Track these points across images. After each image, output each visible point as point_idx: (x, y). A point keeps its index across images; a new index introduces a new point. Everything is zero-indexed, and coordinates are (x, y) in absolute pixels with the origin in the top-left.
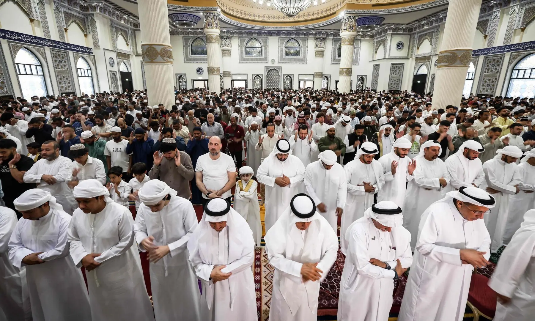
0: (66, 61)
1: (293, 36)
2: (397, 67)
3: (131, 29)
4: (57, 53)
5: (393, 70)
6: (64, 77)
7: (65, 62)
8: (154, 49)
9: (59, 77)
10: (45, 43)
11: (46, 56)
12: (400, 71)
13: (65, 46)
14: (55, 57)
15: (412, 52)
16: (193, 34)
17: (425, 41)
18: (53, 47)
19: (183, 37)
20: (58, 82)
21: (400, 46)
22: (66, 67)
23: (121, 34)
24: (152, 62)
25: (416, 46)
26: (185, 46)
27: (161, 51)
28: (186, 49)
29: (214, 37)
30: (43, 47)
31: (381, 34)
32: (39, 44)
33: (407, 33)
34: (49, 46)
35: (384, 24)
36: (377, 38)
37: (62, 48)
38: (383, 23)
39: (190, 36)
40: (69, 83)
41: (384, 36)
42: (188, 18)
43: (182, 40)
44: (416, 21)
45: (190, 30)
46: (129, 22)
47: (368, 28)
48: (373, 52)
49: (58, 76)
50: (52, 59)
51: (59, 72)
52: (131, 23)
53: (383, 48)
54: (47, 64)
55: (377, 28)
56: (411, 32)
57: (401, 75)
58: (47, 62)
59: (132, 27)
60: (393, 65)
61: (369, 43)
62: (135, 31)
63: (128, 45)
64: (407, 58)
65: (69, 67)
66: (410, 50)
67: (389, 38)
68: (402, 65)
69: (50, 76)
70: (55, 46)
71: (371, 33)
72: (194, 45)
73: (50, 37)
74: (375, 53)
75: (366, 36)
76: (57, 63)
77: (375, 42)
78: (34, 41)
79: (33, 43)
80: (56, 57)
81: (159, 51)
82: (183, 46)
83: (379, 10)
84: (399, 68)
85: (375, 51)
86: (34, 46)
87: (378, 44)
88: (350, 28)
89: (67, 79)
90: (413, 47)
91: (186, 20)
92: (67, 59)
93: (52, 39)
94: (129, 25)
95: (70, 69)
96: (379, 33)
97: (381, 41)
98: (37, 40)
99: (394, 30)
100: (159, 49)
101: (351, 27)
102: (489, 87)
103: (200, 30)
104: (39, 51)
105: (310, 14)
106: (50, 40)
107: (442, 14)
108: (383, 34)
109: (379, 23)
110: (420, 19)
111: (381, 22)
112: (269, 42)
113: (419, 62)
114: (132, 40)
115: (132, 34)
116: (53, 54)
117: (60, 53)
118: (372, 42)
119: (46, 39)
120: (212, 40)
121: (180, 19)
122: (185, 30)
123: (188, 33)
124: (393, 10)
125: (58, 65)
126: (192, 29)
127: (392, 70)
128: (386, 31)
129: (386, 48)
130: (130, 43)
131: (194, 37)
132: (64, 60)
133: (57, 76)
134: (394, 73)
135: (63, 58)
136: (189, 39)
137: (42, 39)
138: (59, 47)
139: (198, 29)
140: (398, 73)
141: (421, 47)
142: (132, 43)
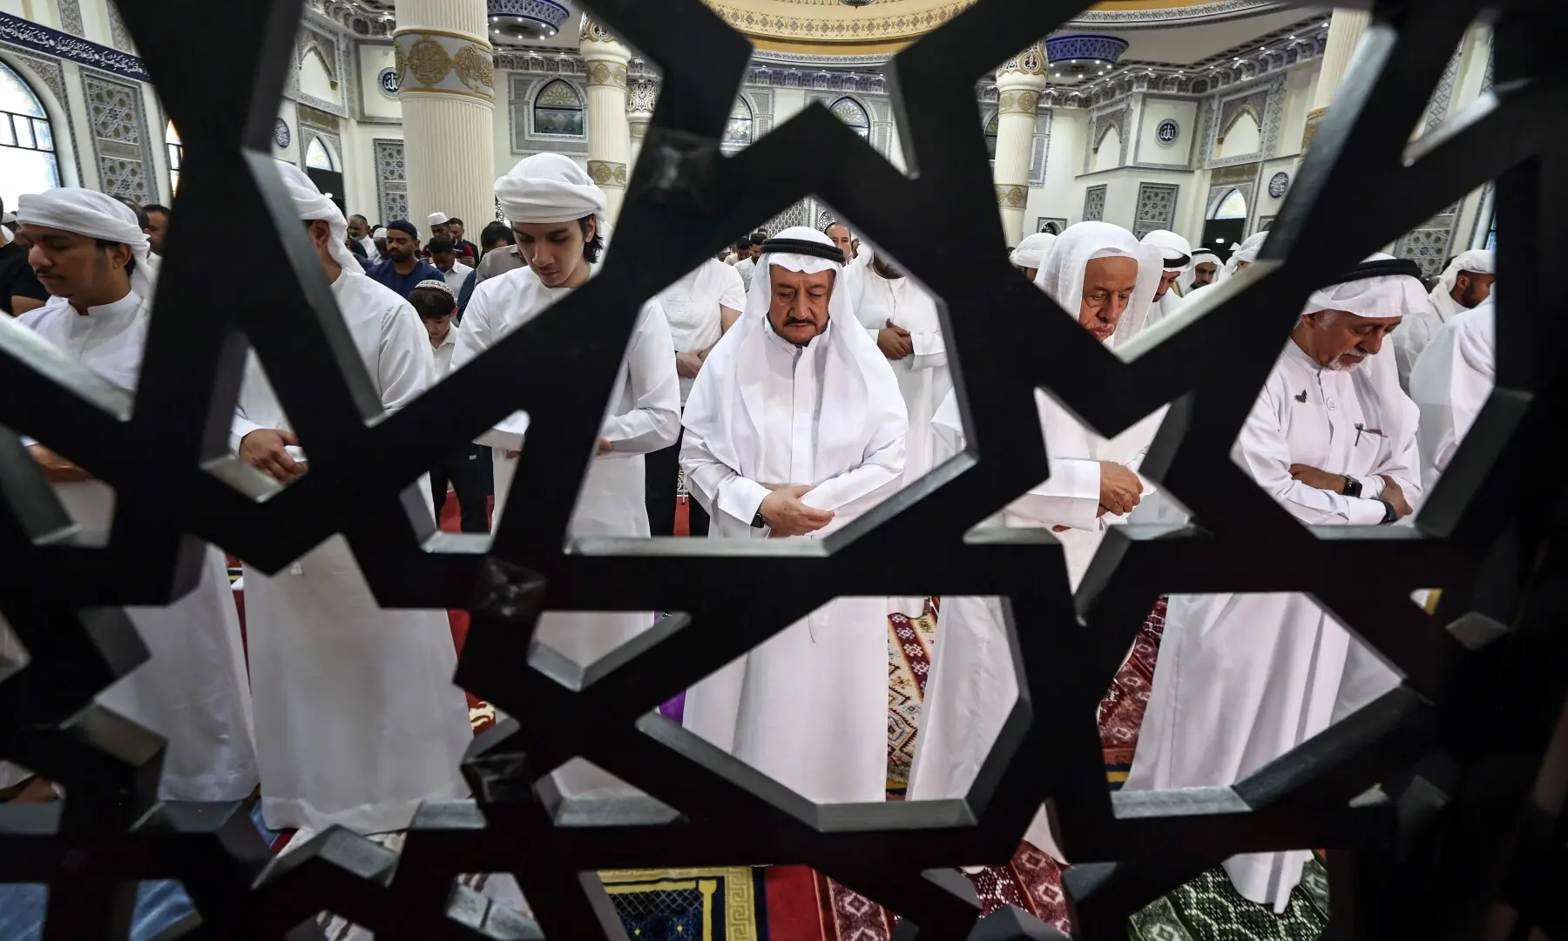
0: (133, 113)
1: (850, 90)
2: (1156, 195)
3: (345, 35)
4: (103, 84)
5: (1145, 205)
6: (122, 165)
7: (128, 116)
8: (439, 50)
9: (108, 164)
10: (65, 49)
11: (65, 90)
12: (1165, 206)
13: (130, 67)
14: (96, 100)
15: (1202, 153)
16: (542, 68)
17: (1241, 120)
18: (91, 64)
19: (510, 75)
20: (105, 181)
21: (1168, 131)
22: (132, 135)
23: (314, 49)
24: (428, 89)
25: (1214, 133)
26: (517, 101)
27: (459, 55)
28: (519, 111)
29: (611, 67)
30: (56, 61)
31: (1113, 96)
32: (43, 48)
33: (1189, 94)
34: (78, 59)
35: (1124, 64)
36: (1100, 109)
37: (120, 71)
38: (1121, 58)
39: (531, 71)
40: (140, 185)
41: (1121, 101)
42: (529, 8)
43: (505, 84)
44: (1220, 56)
45: (533, 54)
46: (341, 14)
47: (1076, 69)
48: (1087, 150)
49: (103, 159)
50: (86, 102)
51: (107, 148)
52: (347, 16)
53: (1117, 139)
54: (69, 116)
55: (1105, 75)
56: (1200, 91)
57: (1170, 219)
58: (68, 109)
59: (351, 31)
60: (1145, 187)
61: (1076, 121)
62: (358, 42)
63: (334, 85)
64: (1187, 171)
65: (142, 136)
66: (1197, 146)
67: (1136, 109)
68: (1173, 189)
69: (77, 158)
70: (97, 63)
71: (1083, 91)
72: (543, 101)
73: (81, 32)
74: (1092, 151)
75: (1067, 99)
76: (102, 118)
77: (1094, 120)
78: (25, 36)
79: (24, 42)
80: (99, 97)
81: (452, 55)
82: (510, 103)
83: (1113, 12)
84: (1163, 199)
85: (1092, 147)
86: (27, 52)
87: (1104, 125)
88: (1027, 63)
89: (134, 172)
90: (1206, 136)
91: (525, 13)
92: (137, 109)
93: (88, 38)
94: (340, 23)
95: (143, 142)
96: (1108, 93)
97: (1113, 115)
98: (35, 36)
99: (1153, 83)
100: (452, 49)
101: (1031, 61)
102: (1428, 257)
103: (563, 56)
104: (43, 71)
105: (905, 20)
106: (83, 41)
107: (1297, 36)
108: (1118, 96)
109: (1109, 58)
110: (1230, 51)
111: (1116, 55)
112: (777, 103)
113: (1221, 181)
114: (349, 73)
115: (347, 53)
116: (90, 86)
117: (111, 87)
118: (1084, 120)
119: (66, 37)
120: (607, 77)
121: (505, 11)
122: (518, 53)
123: (526, 64)
124: (1155, 15)
125: (104, 124)
126: (541, 49)
127: (1141, 203)
128: (1130, 84)
129: (1127, 139)
130: (341, 80)
131: (546, 76)
132: (125, 111)
133: (99, 161)
134: (1147, 213)
135: (122, 103)
136: (527, 83)
137: (53, 34)
138: (110, 67)
139: (557, 50)
140: (1161, 214)
141: (1229, 138)
142: (349, 82)
